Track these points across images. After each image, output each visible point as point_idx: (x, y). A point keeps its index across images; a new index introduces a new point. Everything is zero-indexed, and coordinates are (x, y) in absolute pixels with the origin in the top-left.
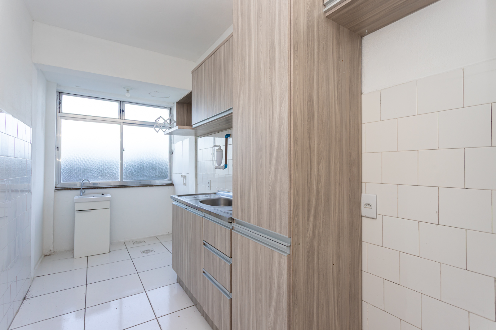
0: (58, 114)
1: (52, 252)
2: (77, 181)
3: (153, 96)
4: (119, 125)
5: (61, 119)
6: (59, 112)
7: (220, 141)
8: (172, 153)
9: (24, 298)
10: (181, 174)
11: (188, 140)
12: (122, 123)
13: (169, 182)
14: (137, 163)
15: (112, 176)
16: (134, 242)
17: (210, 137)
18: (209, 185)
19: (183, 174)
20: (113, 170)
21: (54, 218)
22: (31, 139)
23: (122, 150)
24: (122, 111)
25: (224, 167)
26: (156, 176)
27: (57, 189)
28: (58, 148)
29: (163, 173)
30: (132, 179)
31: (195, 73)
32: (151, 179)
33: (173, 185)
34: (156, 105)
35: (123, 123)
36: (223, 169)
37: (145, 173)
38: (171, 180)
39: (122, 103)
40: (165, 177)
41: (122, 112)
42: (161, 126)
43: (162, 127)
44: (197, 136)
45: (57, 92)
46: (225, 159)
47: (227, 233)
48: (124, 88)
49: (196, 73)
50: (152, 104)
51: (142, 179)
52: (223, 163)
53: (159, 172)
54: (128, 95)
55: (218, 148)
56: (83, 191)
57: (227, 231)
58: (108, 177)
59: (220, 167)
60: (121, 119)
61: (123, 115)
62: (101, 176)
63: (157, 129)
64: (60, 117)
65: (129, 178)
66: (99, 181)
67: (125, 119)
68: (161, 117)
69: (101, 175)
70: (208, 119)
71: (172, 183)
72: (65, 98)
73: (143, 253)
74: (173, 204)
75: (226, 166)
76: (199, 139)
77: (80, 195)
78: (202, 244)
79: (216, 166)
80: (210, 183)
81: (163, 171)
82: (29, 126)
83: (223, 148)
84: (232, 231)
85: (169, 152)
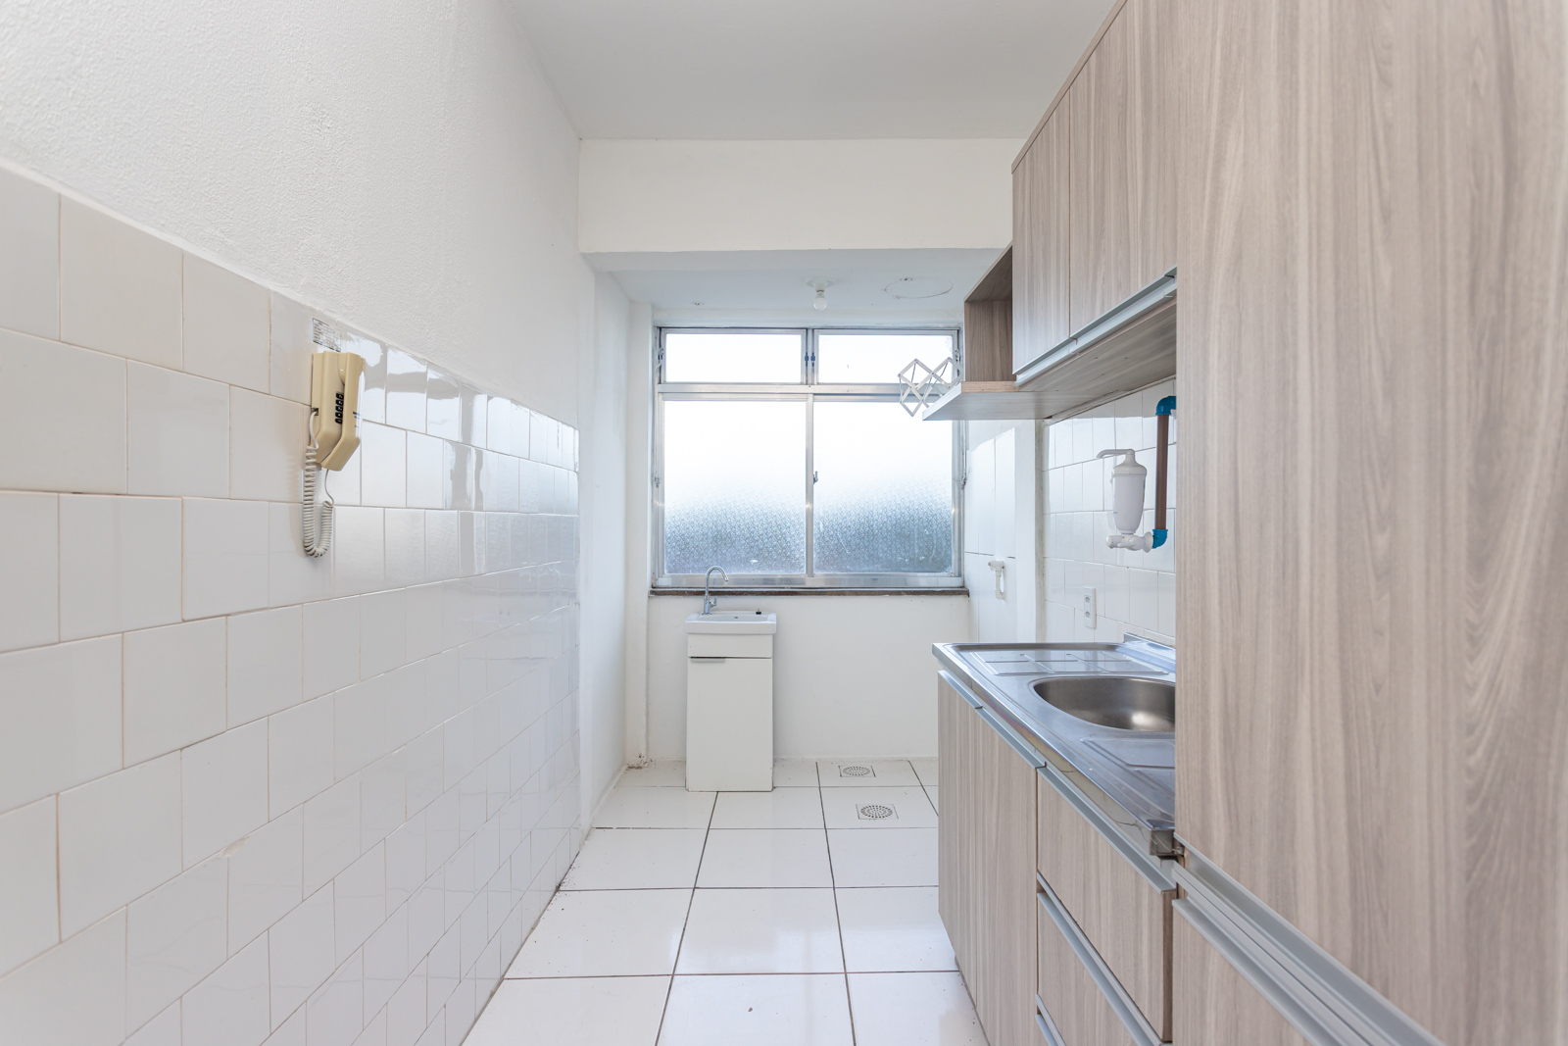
0: (658, 388)
1: (644, 760)
2: (699, 571)
3: (898, 297)
4: (803, 405)
5: (664, 400)
6: (660, 383)
7: (1137, 431)
8: (962, 483)
9: (558, 889)
10: (990, 559)
11: (1013, 433)
12: (811, 397)
13: (955, 582)
14: (853, 518)
15: (785, 555)
16: (842, 768)
17: (1092, 416)
18: (1089, 607)
19: (998, 560)
20: (789, 539)
21: (648, 670)
22: (577, 461)
23: (812, 479)
24: (810, 359)
25: (1152, 540)
26: (911, 560)
27: (656, 592)
28: (657, 481)
29: (934, 551)
30: (841, 570)
31: (1024, 165)
32: (896, 571)
33: (967, 593)
34: (909, 325)
35: (815, 394)
36: (1147, 551)
37: (877, 549)
38: (960, 575)
39: (809, 333)
40: (940, 565)
41: (810, 362)
42: (922, 395)
43: (926, 395)
44: (1044, 417)
45: (654, 327)
46: (1153, 505)
47: (1145, 902)
48: (810, 284)
49: (1027, 166)
50: (897, 326)
51: (869, 571)
52: (1148, 523)
53: (920, 548)
54: (820, 304)
55: (1121, 459)
56: (712, 599)
57: (1145, 891)
58: (776, 560)
59: (1129, 540)
60: (807, 384)
61: (813, 370)
62: (756, 557)
63: (912, 406)
64: (661, 396)
65: (832, 565)
66: (752, 573)
67: (818, 384)
68: (916, 361)
69: (758, 555)
70: (1075, 338)
71: (963, 587)
72: (672, 340)
73: (861, 815)
74: (940, 676)
75: (1159, 536)
76: (1052, 428)
77: (704, 613)
78: (1034, 887)
79: (1111, 537)
80: (1091, 599)
81: (933, 545)
82: (569, 425)
83: (1148, 460)
84: (1171, 908)
85: (953, 479)
